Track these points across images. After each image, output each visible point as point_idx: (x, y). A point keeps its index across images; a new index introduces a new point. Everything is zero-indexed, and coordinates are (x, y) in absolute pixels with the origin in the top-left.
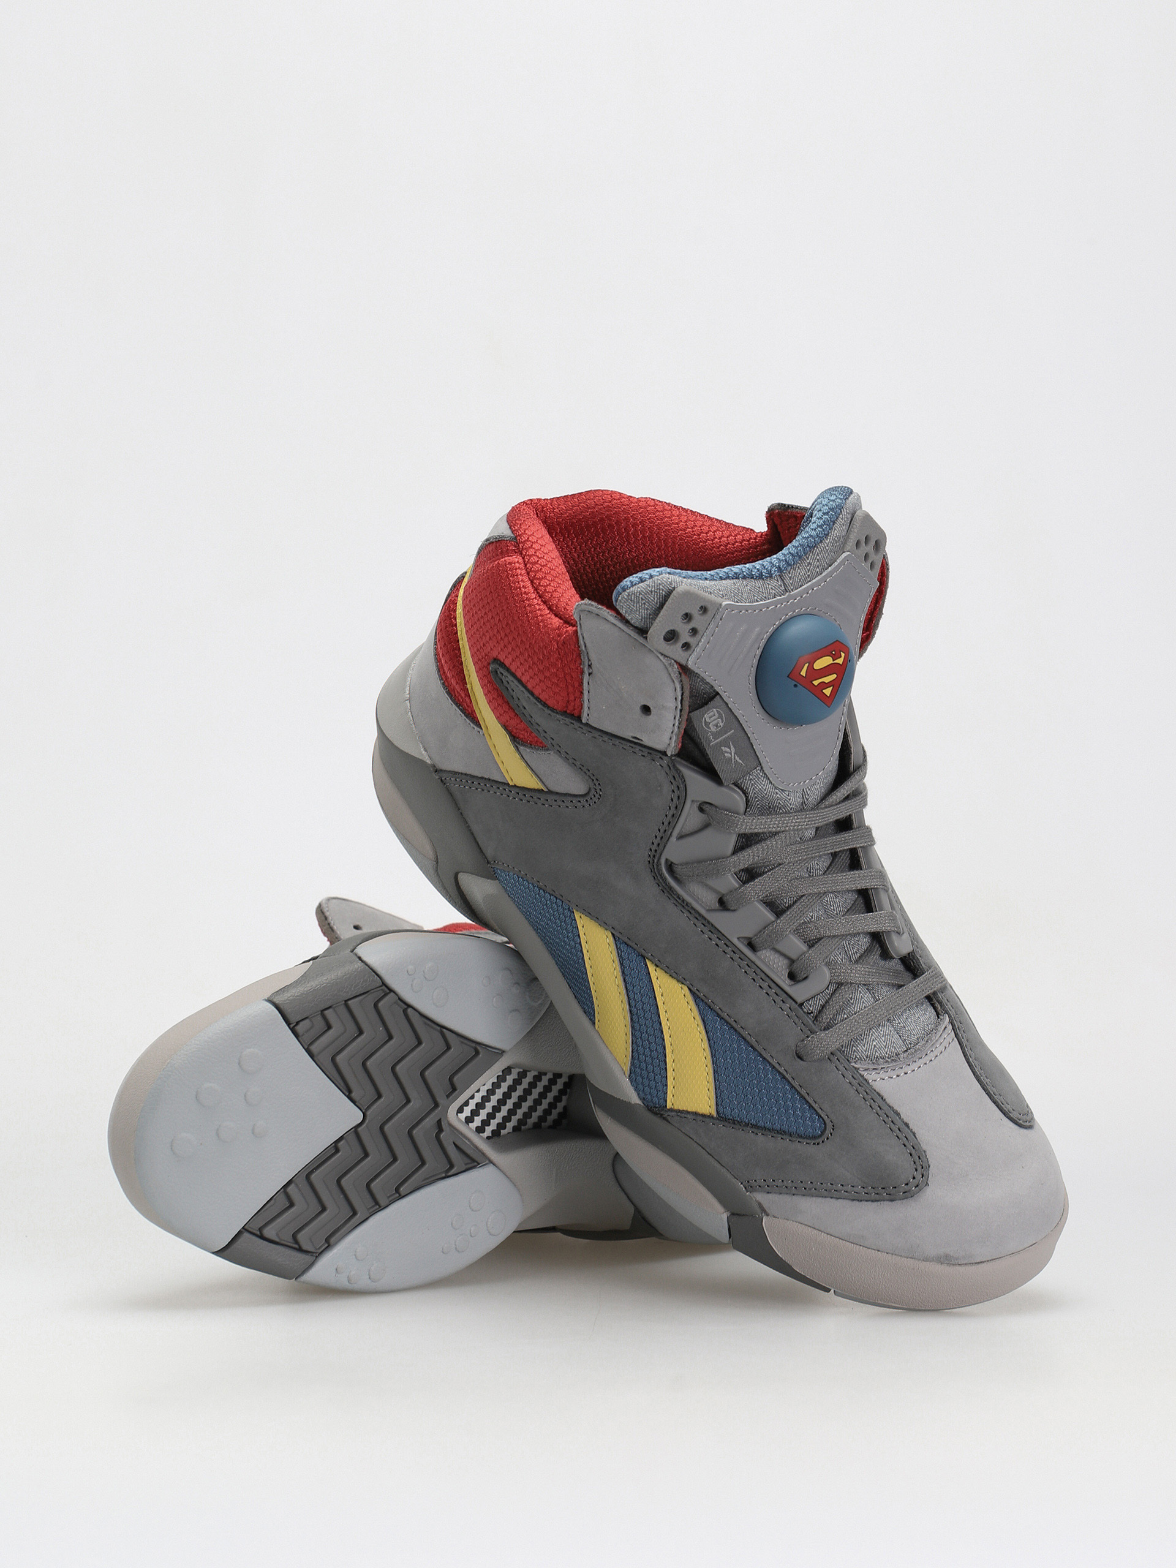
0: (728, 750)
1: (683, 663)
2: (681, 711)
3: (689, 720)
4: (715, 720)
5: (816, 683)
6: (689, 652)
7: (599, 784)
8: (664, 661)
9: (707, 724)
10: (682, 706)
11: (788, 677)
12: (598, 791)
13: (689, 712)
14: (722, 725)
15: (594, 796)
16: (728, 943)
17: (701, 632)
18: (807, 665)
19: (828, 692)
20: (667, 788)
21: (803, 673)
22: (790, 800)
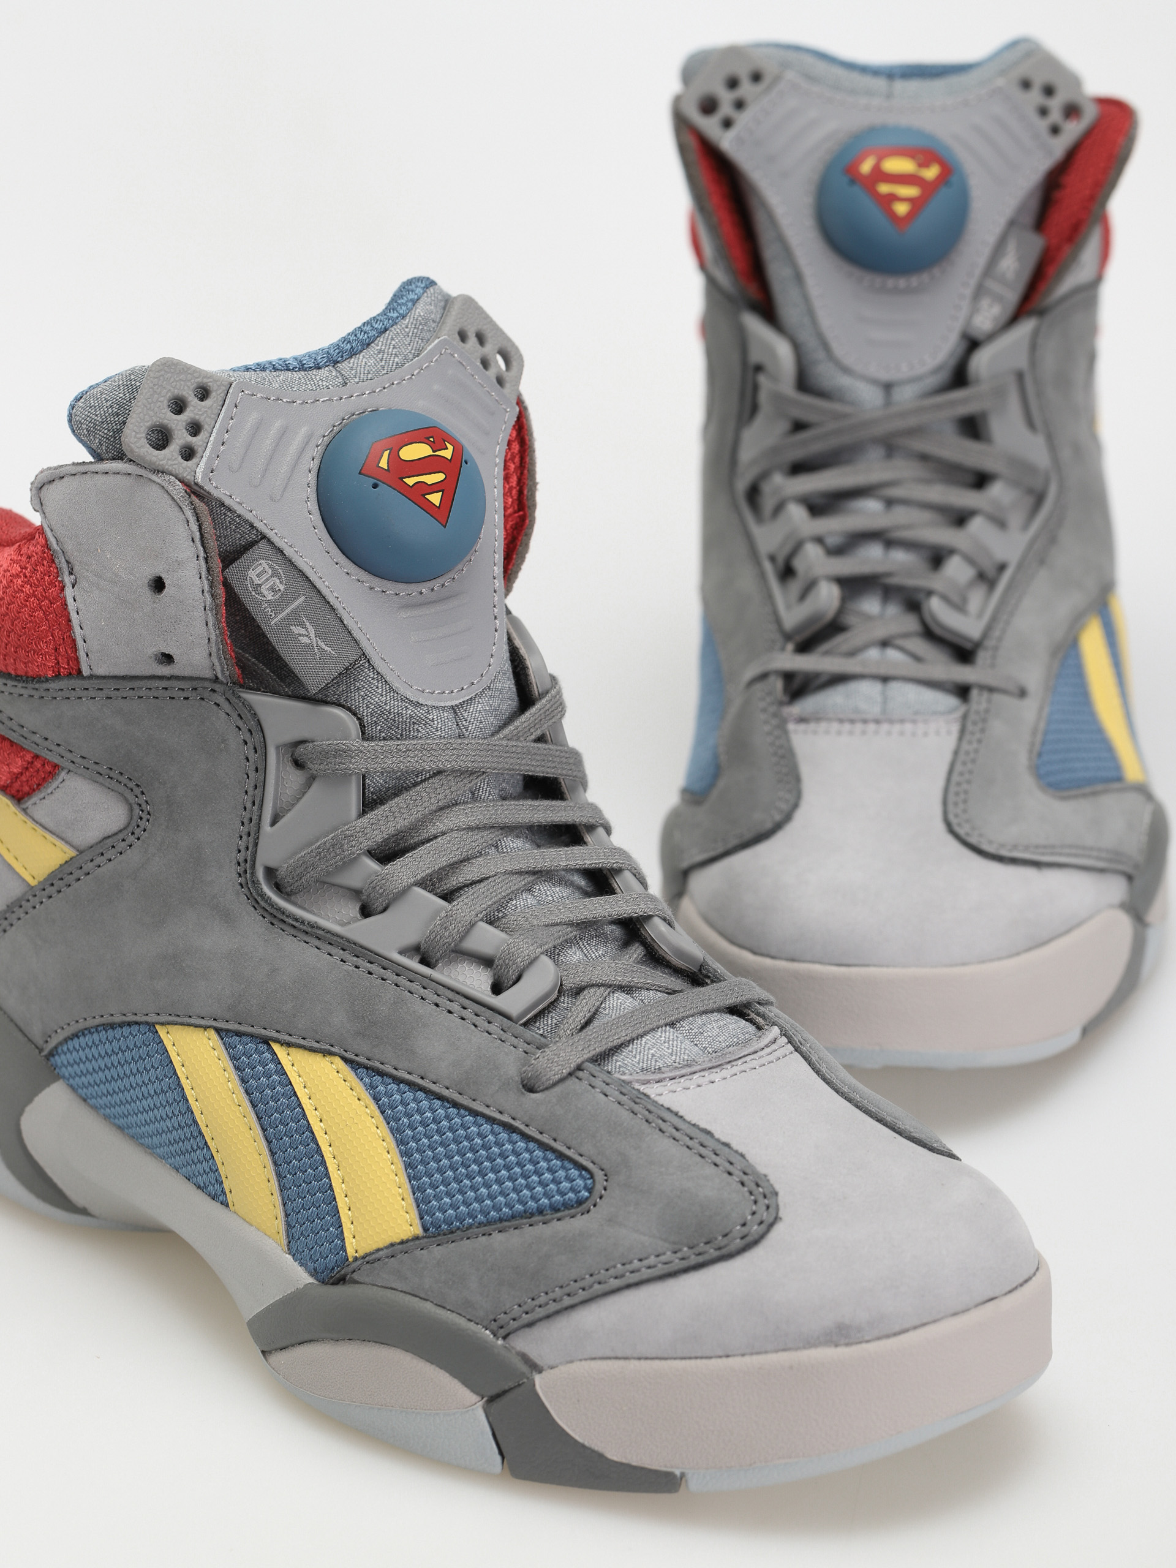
0: (303, 631)
1: (189, 478)
2: (206, 559)
3: (226, 584)
4: (267, 580)
5: (410, 481)
6: (194, 461)
7: (143, 793)
8: (159, 481)
9: (257, 587)
10: (205, 551)
11: (360, 473)
12: (144, 806)
13: (223, 571)
14: (282, 587)
15: (141, 818)
16: (386, 963)
17: (206, 427)
18: (387, 453)
19: (435, 498)
20: (234, 740)
21: (384, 464)
22: (433, 720)
